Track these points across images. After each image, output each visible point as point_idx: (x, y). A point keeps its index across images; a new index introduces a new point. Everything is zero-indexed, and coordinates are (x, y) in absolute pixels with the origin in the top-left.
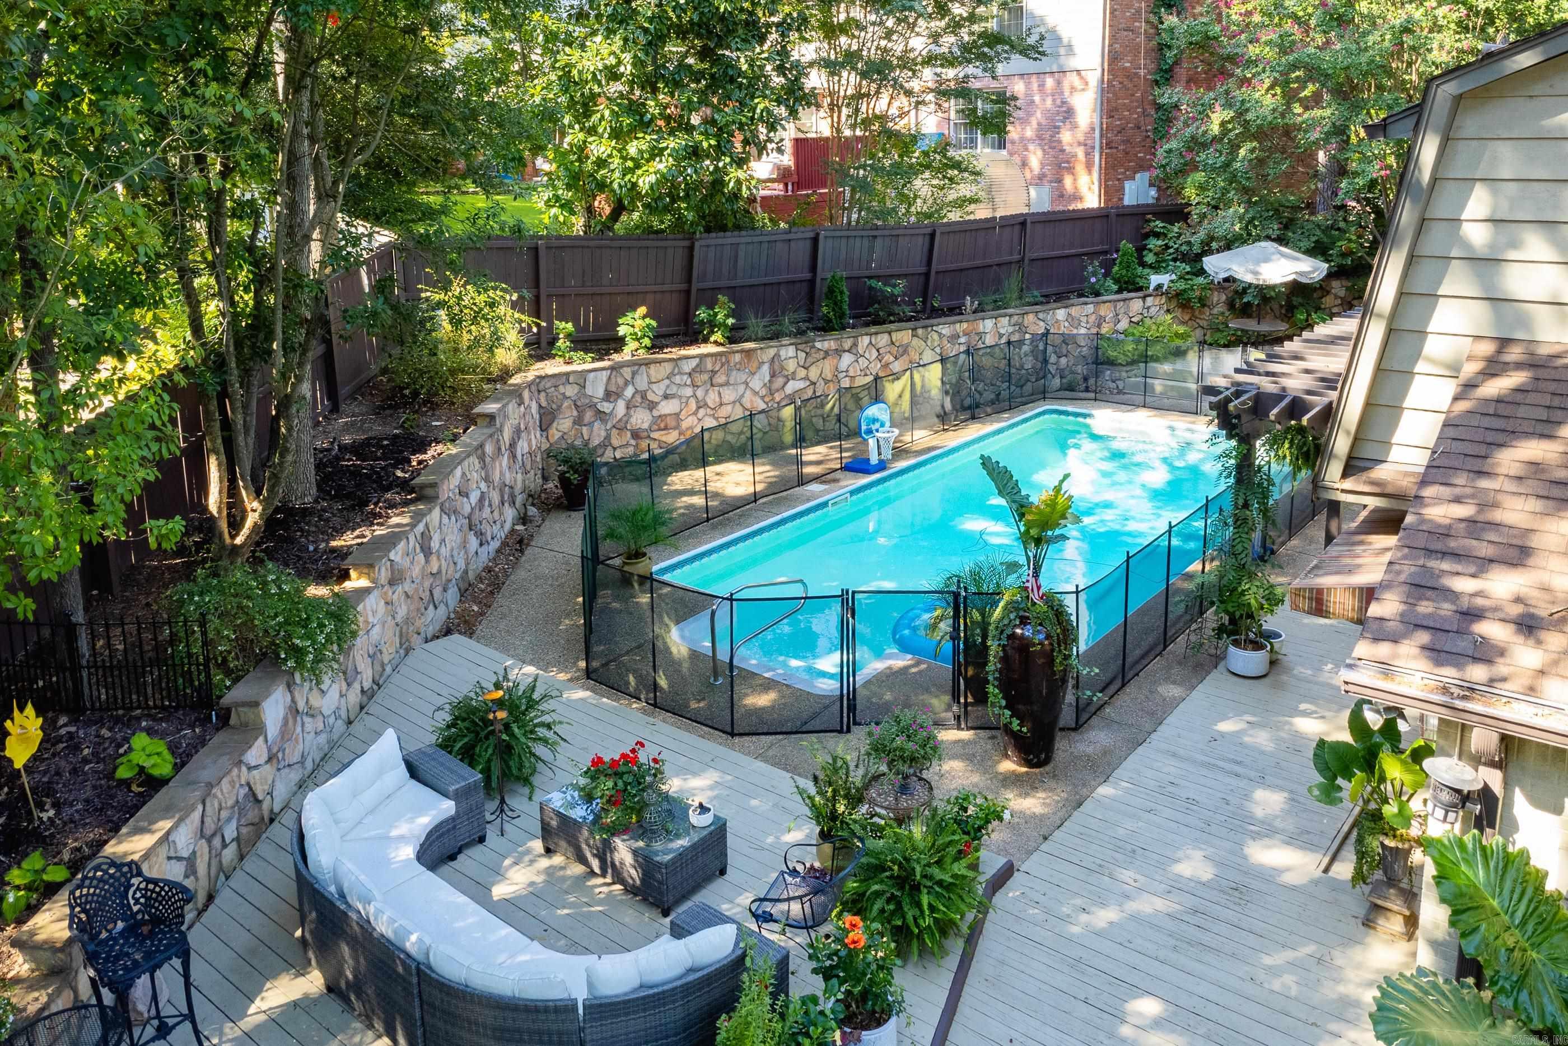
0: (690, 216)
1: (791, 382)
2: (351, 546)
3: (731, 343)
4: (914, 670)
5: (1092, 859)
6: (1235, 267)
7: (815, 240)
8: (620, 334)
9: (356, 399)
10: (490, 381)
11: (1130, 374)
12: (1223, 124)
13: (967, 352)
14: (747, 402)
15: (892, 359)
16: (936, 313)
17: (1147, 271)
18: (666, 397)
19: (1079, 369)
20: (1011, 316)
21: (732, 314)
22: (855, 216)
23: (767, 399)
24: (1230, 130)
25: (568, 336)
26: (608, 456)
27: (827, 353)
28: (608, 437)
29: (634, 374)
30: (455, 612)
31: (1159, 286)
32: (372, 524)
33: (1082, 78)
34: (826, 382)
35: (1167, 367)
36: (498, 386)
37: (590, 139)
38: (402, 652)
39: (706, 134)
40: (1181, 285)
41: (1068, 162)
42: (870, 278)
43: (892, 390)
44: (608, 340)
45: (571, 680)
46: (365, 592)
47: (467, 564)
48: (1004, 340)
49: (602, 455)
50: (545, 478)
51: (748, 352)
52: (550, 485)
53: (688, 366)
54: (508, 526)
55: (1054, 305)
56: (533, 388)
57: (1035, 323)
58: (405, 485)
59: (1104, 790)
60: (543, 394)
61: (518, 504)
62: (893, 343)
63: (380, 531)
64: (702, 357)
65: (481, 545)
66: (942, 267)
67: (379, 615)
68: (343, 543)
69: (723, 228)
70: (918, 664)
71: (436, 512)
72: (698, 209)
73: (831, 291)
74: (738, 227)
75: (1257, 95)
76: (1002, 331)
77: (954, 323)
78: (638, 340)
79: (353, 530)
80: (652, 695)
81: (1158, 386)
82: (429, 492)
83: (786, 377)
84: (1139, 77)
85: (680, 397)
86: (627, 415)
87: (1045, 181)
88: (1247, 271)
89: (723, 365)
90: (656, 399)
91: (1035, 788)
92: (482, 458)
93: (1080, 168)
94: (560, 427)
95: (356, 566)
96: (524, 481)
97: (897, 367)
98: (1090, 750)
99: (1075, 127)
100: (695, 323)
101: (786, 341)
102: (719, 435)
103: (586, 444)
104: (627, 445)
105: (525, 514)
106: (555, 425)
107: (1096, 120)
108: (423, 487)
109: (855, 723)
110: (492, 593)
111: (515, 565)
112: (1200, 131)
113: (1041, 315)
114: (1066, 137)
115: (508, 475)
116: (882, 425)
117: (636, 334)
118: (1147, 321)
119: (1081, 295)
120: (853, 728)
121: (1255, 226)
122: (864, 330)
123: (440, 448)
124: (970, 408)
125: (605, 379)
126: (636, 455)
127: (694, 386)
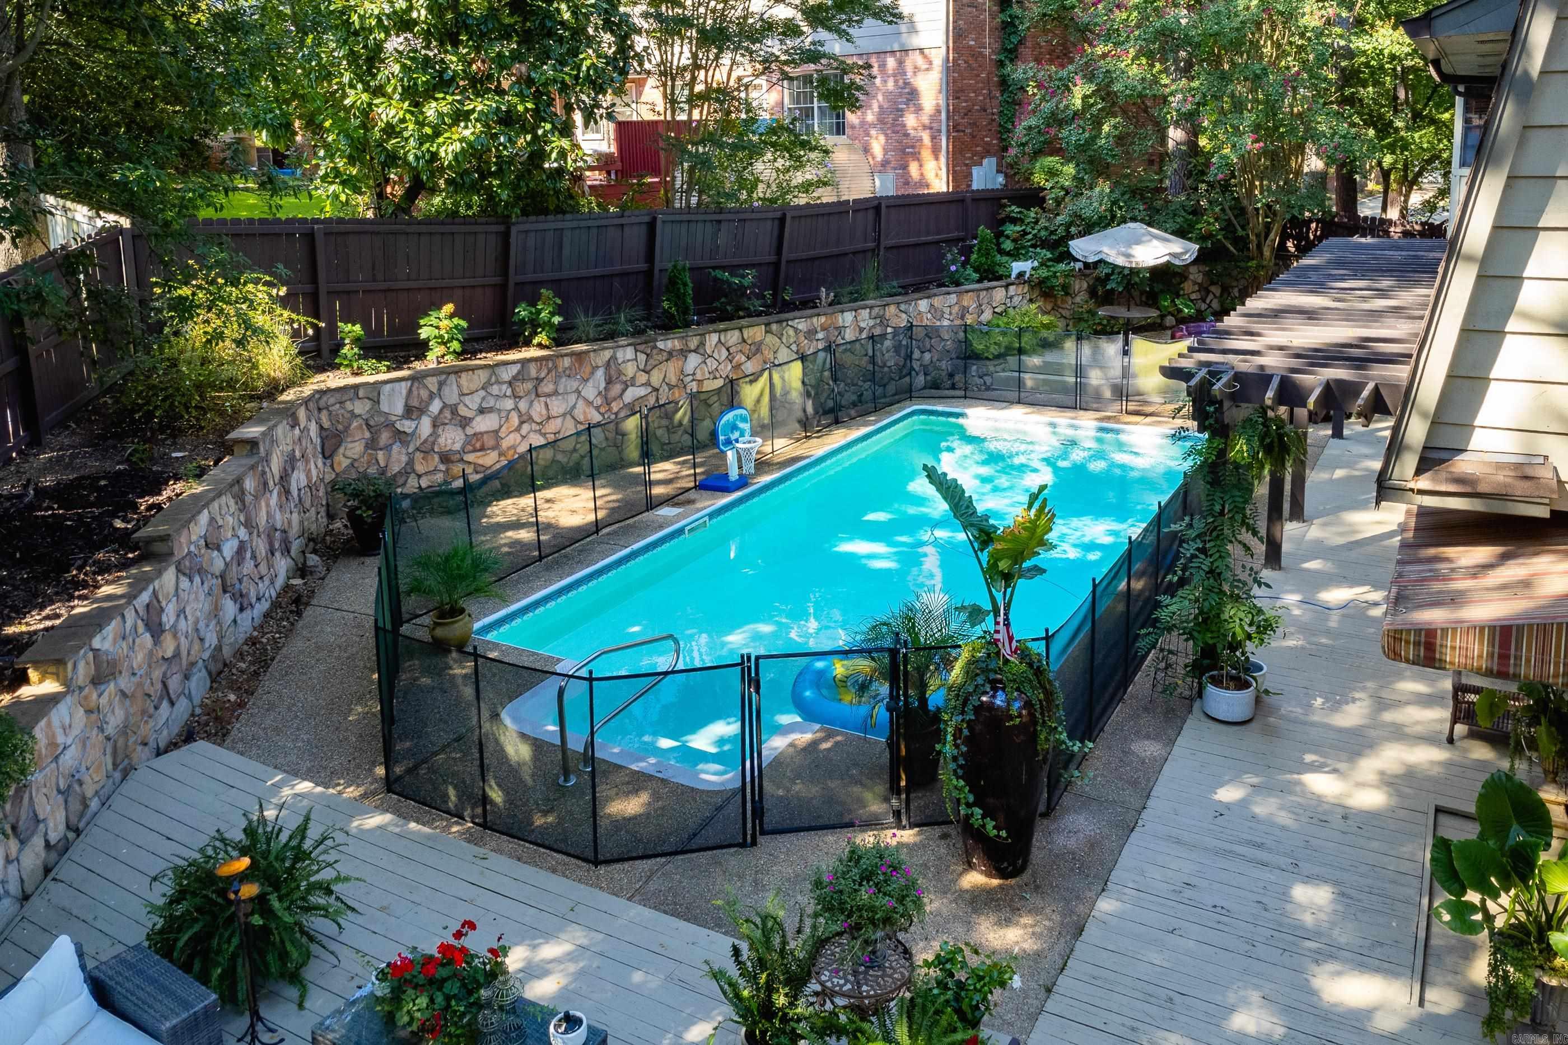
0: (504, 195)
1: (630, 389)
2: (35, 632)
3: (557, 346)
4: (825, 746)
5: (1118, 1019)
6: (1106, 250)
7: (652, 225)
8: (423, 336)
9: (68, 427)
10: (252, 398)
11: (998, 368)
12: (1085, 97)
13: (828, 349)
14: (579, 413)
15: (744, 359)
16: (788, 307)
17: (1005, 259)
18: (482, 411)
19: (943, 364)
20: (871, 308)
21: (559, 311)
22: (694, 200)
23: (602, 410)
24: (1092, 105)
25: (356, 341)
26: (412, 485)
27: (670, 354)
28: (411, 462)
29: (441, 384)
30: (202, 705)
31: (1021, 275)
32: (71, 598)
33: (925, 57)
34: (671, 387)
35: (1034, 361)
36: (265, 404)
37: (376, 101)
38: (118, 775)
39: (521, 95)
40: (1044, 273)
41: (913, 147)
42: (714, 268)
43: (750, 393)
44: (408, 345)
45: (364, 796)
46: (49, 701)
47: (221, 638)
48: (864, 335)
49: (404, 484)
50: (331, 517)
51: (579, 356)
52: (338, 525)
53: (507, 374)
54: (280, 582)
55: (916, 295)
56: (312, 405)
57: (897, 316)
58: (124, 539)
59: (1105, 905)
60: (325, 412)
61: (293, 553)
62: (744, 341)
63: (81, 608)
64: (525, 362)
65: (242, 609)
66: (793, 256)
67: (75, 732)
68: (24, 628)
69: (545, 212)
70: (829, 735)
71: (170, 575)
72: (515, 187)
73: (673, 282)
74: (560, 211)
75: (1123, 65)
76: (863, 325)
77: (811, 317)
78: (445, 344)
79: (42, 607)
80: (479, 810)
81: (1029, 380)
82: (159, 547)
83: (625, 383)
84: (984, 56)
85: (499, 411)
86: (434, 434)
87: (888, 168)
88: (1119, 253)
89: (549, 371)
90: (469, 414)
91: (1016, 910)
92: (240, 497)
93: (926, 154)
94: (349, 453)
95: (37, 664)
96: (301, 522)
97: (750, 367)
98: (1072, 843)
99: (919, 109)
100: (514, 323)
101: (623, 341)
102: (548, 454)
103: (383, 472)
104: (436, 470)
105: (304, 563)
106: (341, 450)
107: (942, 102)
108: (150, 541)
109: (763, 833)
110: (256, 674)
111: (289, 632)
112: (1061, 106)
113: (903, 307)
114: (910, 120)
115: (278, 516)
116: (742, 435)
117: (441, 337)
118: (1011, 311)
119: (942, 285)
120: (761, 839)
121: (1120, 208)
122: (711, 327)
123: (179, 487)
124: (831, 411)
125: (404, 392)
126: (446, 482)
127: (516, 396)
